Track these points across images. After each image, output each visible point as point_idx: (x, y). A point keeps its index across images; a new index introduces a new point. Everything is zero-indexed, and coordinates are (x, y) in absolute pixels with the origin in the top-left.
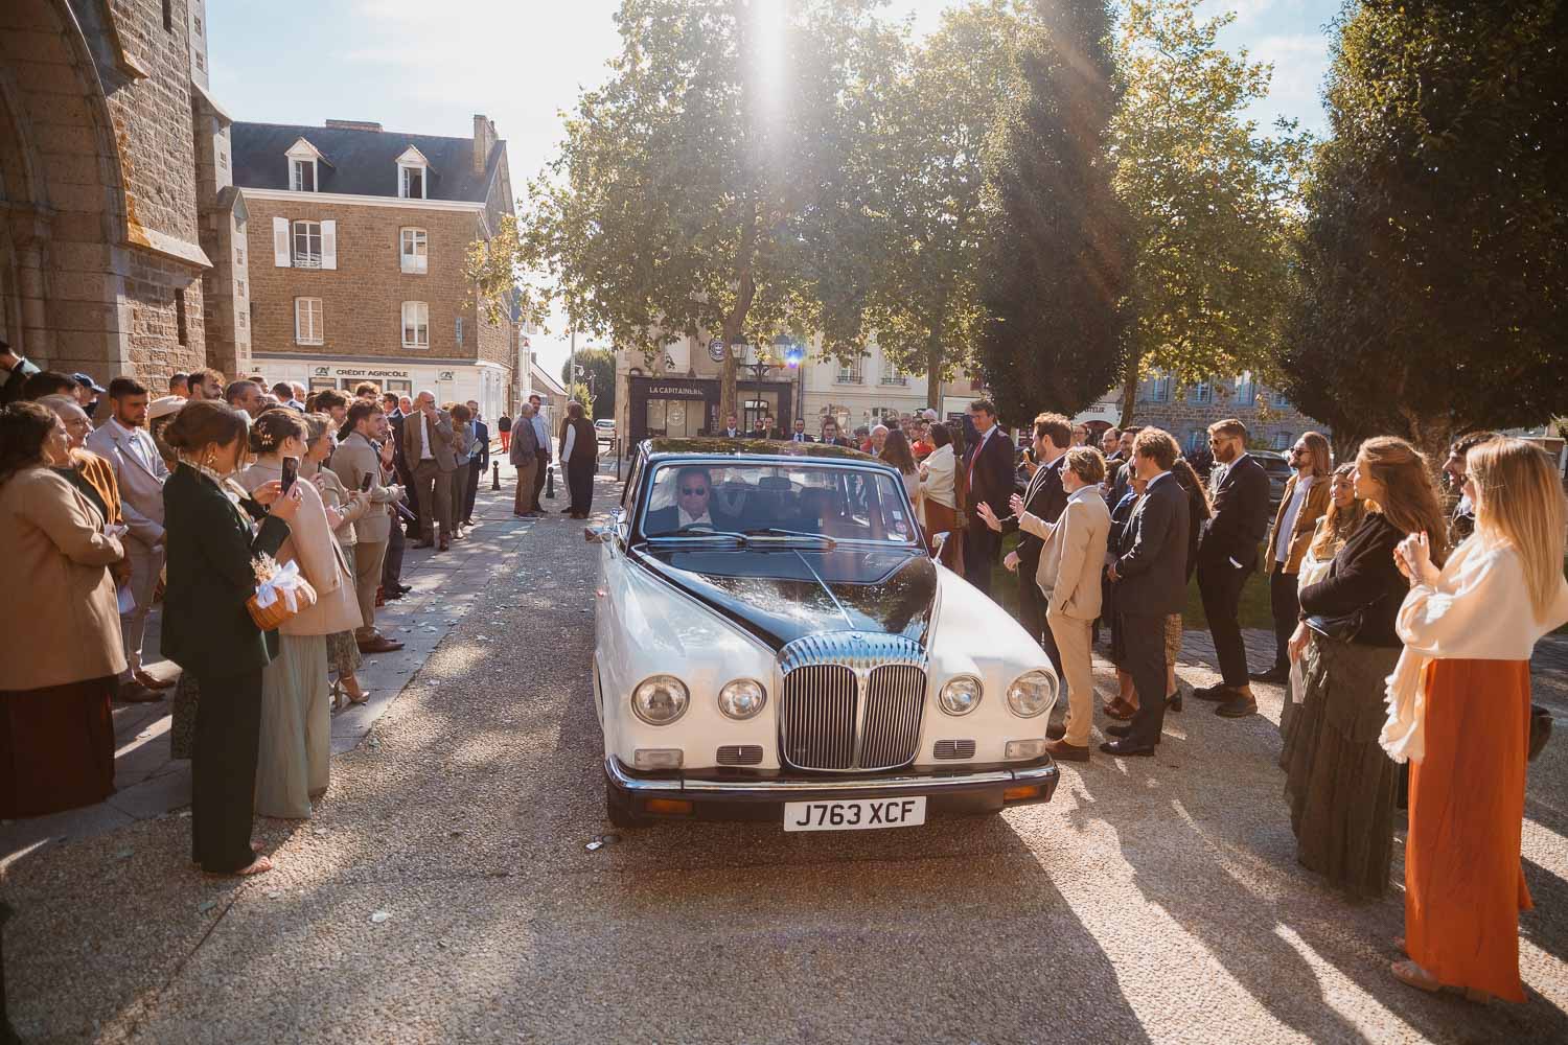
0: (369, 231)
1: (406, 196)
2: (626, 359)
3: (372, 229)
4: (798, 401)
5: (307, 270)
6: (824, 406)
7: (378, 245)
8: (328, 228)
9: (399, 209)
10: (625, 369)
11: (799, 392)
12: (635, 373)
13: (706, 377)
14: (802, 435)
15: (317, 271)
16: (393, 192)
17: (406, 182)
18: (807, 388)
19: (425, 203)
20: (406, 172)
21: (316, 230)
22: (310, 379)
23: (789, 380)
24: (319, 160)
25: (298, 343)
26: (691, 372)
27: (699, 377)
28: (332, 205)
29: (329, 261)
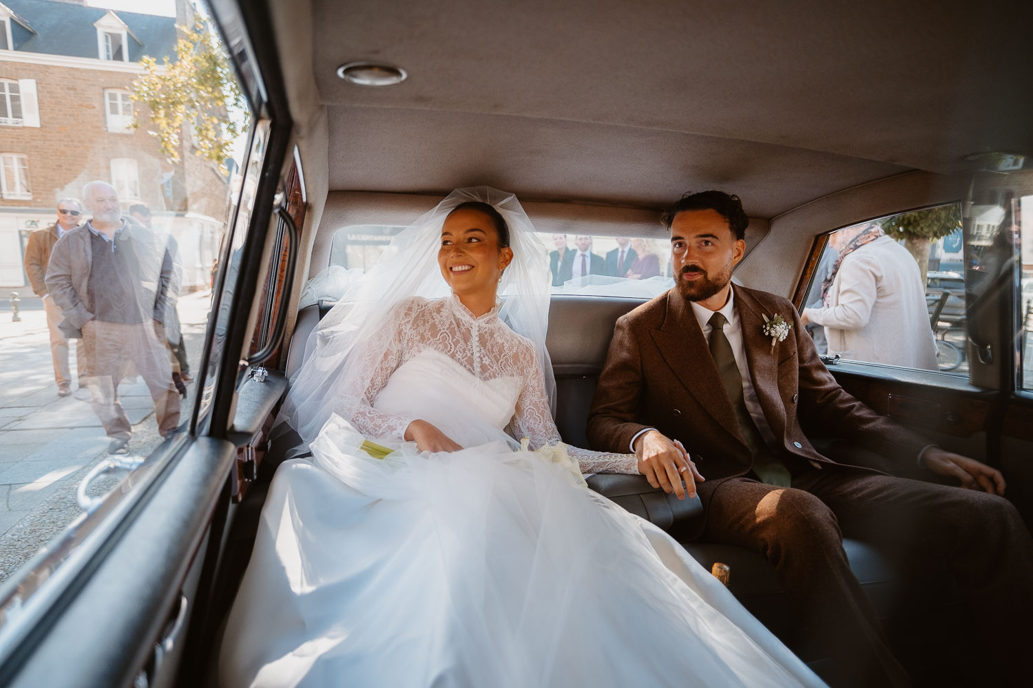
0: (72, 92)
1: (108, 59)
3: (74, 89)
5: (9, 127)
7: (81, 105)
8: (28, 87)
9: (101, 71)
15: (19, 128)
16: (94, 54)
17: (107, 47)
19: (125, 66)
20: (106, 37)
21: (15, 89)
22: (20, 232)
24: (12, 20)
25: (5, 197)
28: (29, 65)
29: (31, 118)
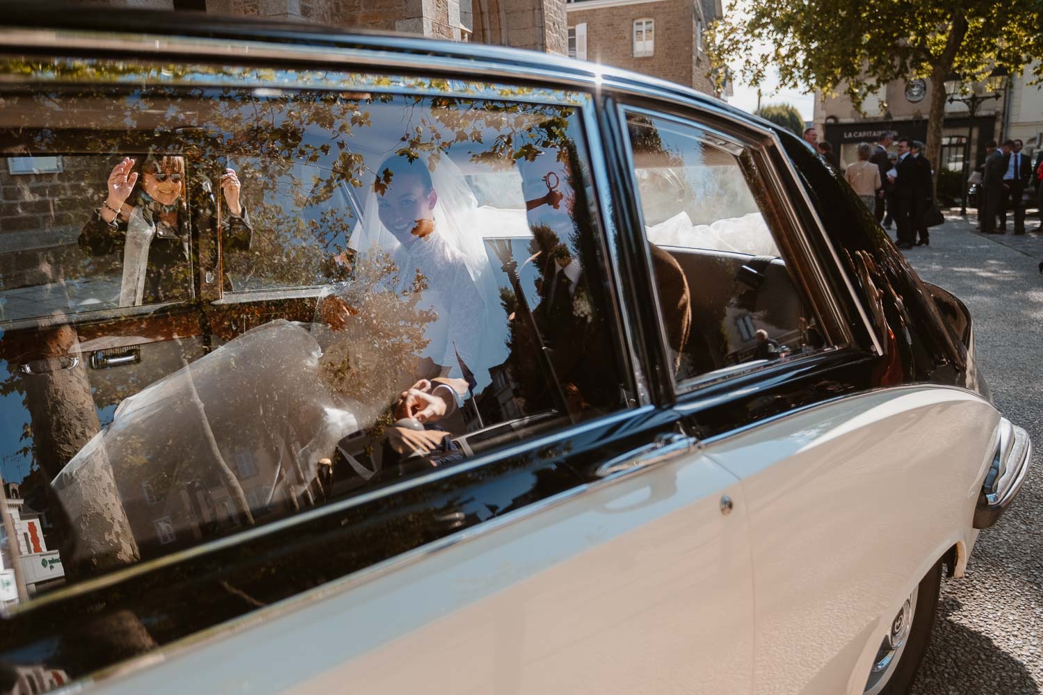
0: (610, 27)
2: (822, 109)
3: (612, 25)
4: (1001, 134)
6: (1033, 136)
8: (581, 29)
9: (633, 5)
10: (821, 118)
11: (1003, 124)
12: (831, 121)
13: (902, 118)
14: (1019, 154)
18: (1013, 119)
21: (572, 33)
23: (993, 113)
26: (888, 115)
27: (896, 119)
28: (584, 11)
